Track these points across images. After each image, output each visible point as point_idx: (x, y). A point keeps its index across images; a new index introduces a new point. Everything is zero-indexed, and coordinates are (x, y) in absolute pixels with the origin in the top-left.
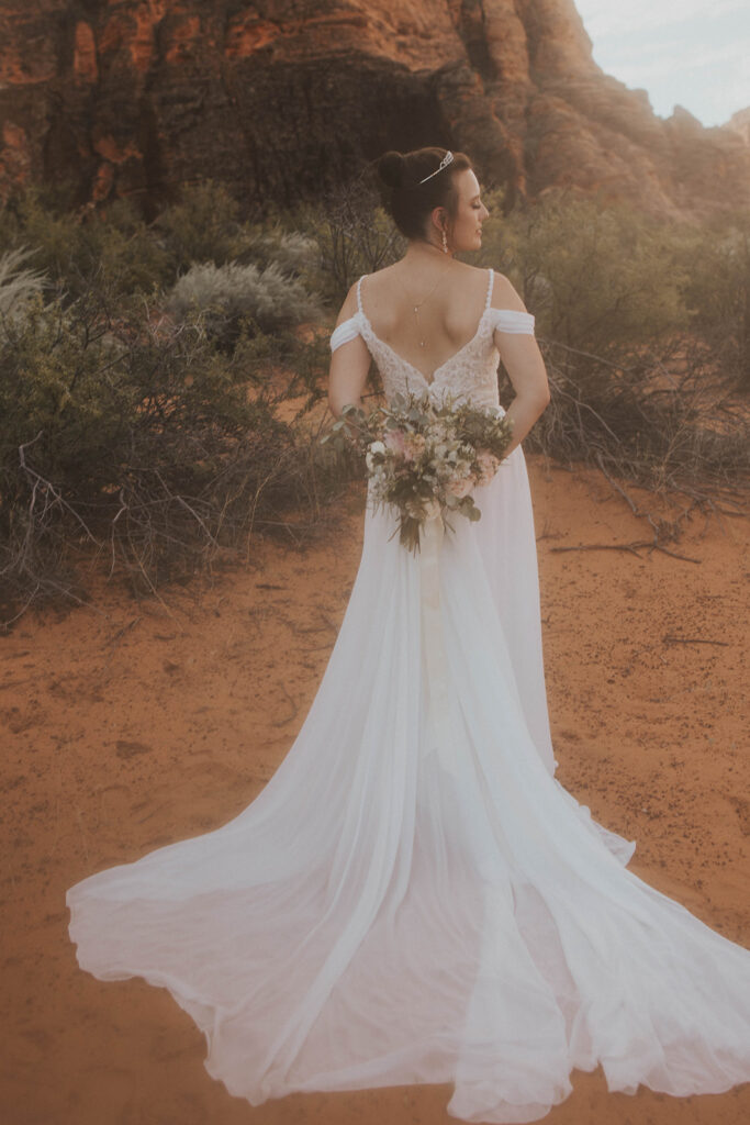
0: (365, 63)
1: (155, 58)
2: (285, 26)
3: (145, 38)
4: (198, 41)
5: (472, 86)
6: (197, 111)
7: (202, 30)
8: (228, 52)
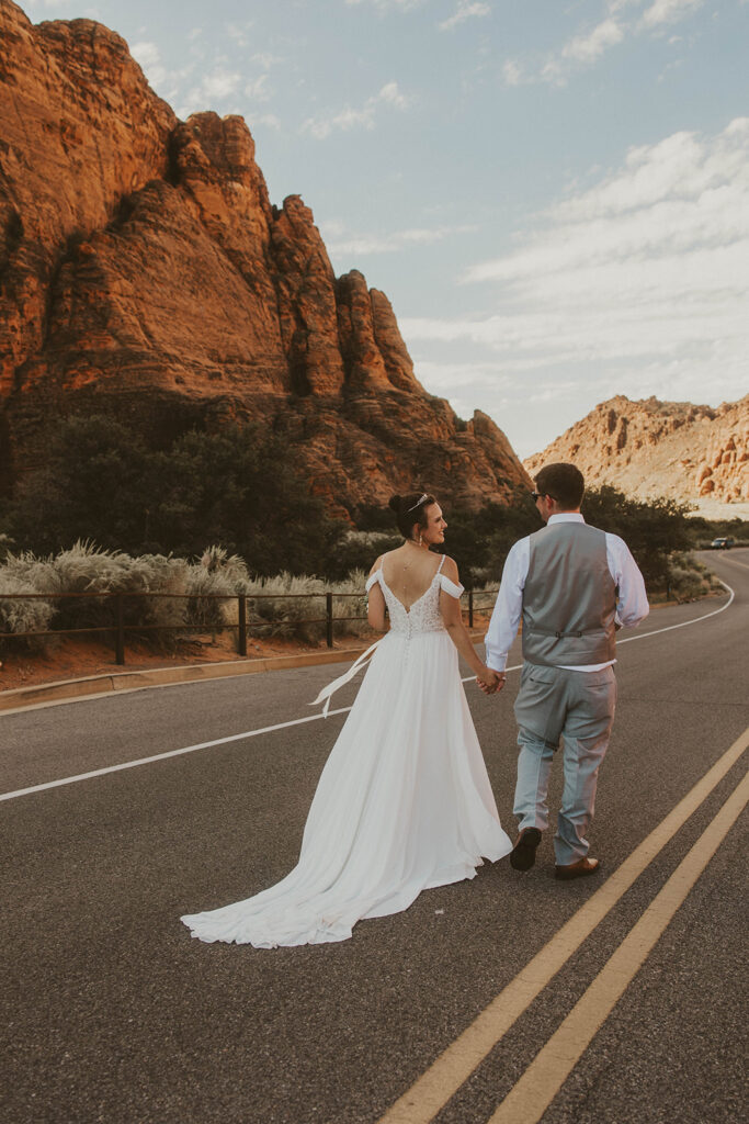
0: (160, 395)
1: (15, 389)
2: (106, 371)
3: (9, 376)
4: (45, 379)
5: (227, 413)
6: (38, 423)
7: (48, 372)
8: (64, 386)
